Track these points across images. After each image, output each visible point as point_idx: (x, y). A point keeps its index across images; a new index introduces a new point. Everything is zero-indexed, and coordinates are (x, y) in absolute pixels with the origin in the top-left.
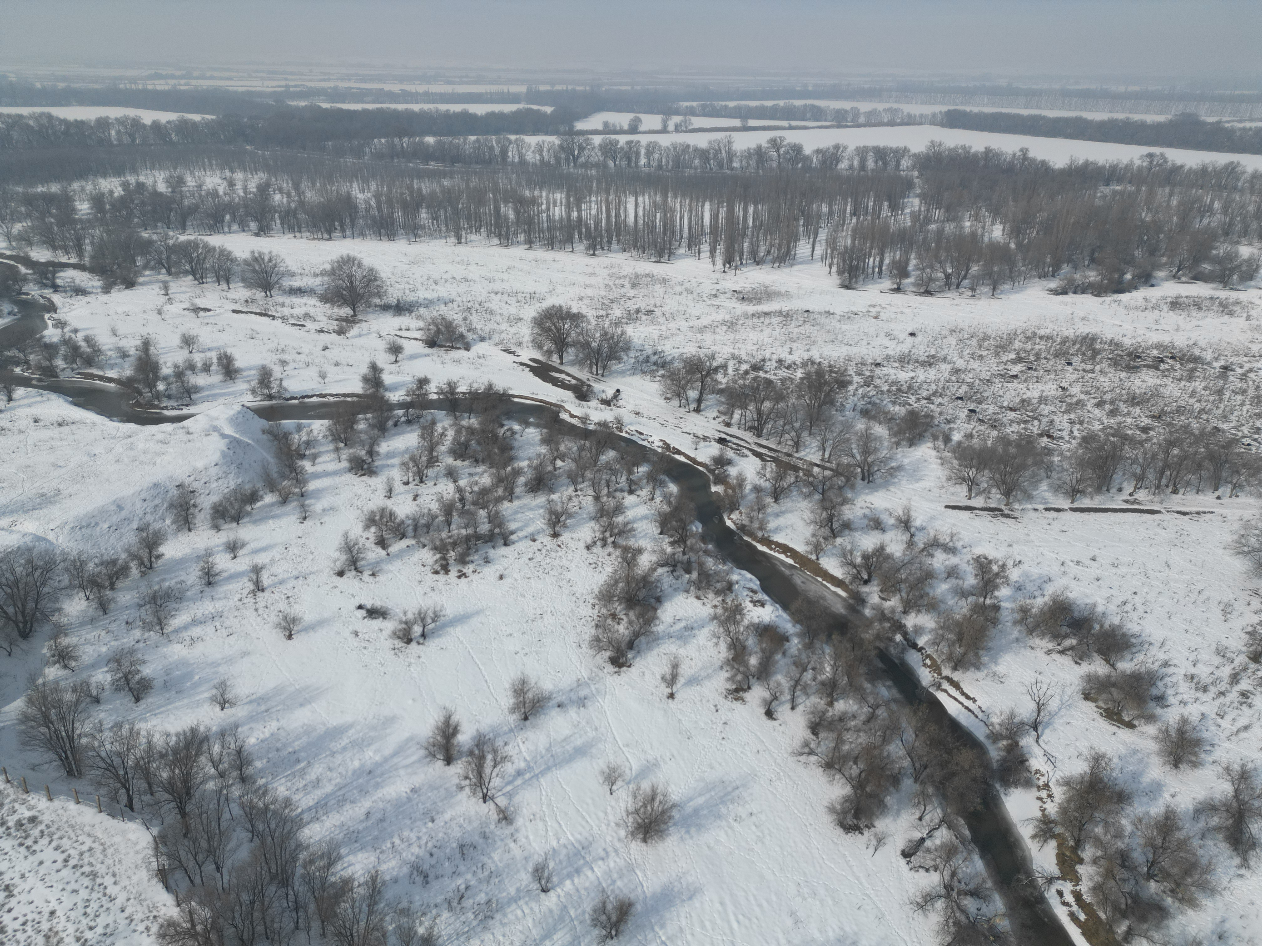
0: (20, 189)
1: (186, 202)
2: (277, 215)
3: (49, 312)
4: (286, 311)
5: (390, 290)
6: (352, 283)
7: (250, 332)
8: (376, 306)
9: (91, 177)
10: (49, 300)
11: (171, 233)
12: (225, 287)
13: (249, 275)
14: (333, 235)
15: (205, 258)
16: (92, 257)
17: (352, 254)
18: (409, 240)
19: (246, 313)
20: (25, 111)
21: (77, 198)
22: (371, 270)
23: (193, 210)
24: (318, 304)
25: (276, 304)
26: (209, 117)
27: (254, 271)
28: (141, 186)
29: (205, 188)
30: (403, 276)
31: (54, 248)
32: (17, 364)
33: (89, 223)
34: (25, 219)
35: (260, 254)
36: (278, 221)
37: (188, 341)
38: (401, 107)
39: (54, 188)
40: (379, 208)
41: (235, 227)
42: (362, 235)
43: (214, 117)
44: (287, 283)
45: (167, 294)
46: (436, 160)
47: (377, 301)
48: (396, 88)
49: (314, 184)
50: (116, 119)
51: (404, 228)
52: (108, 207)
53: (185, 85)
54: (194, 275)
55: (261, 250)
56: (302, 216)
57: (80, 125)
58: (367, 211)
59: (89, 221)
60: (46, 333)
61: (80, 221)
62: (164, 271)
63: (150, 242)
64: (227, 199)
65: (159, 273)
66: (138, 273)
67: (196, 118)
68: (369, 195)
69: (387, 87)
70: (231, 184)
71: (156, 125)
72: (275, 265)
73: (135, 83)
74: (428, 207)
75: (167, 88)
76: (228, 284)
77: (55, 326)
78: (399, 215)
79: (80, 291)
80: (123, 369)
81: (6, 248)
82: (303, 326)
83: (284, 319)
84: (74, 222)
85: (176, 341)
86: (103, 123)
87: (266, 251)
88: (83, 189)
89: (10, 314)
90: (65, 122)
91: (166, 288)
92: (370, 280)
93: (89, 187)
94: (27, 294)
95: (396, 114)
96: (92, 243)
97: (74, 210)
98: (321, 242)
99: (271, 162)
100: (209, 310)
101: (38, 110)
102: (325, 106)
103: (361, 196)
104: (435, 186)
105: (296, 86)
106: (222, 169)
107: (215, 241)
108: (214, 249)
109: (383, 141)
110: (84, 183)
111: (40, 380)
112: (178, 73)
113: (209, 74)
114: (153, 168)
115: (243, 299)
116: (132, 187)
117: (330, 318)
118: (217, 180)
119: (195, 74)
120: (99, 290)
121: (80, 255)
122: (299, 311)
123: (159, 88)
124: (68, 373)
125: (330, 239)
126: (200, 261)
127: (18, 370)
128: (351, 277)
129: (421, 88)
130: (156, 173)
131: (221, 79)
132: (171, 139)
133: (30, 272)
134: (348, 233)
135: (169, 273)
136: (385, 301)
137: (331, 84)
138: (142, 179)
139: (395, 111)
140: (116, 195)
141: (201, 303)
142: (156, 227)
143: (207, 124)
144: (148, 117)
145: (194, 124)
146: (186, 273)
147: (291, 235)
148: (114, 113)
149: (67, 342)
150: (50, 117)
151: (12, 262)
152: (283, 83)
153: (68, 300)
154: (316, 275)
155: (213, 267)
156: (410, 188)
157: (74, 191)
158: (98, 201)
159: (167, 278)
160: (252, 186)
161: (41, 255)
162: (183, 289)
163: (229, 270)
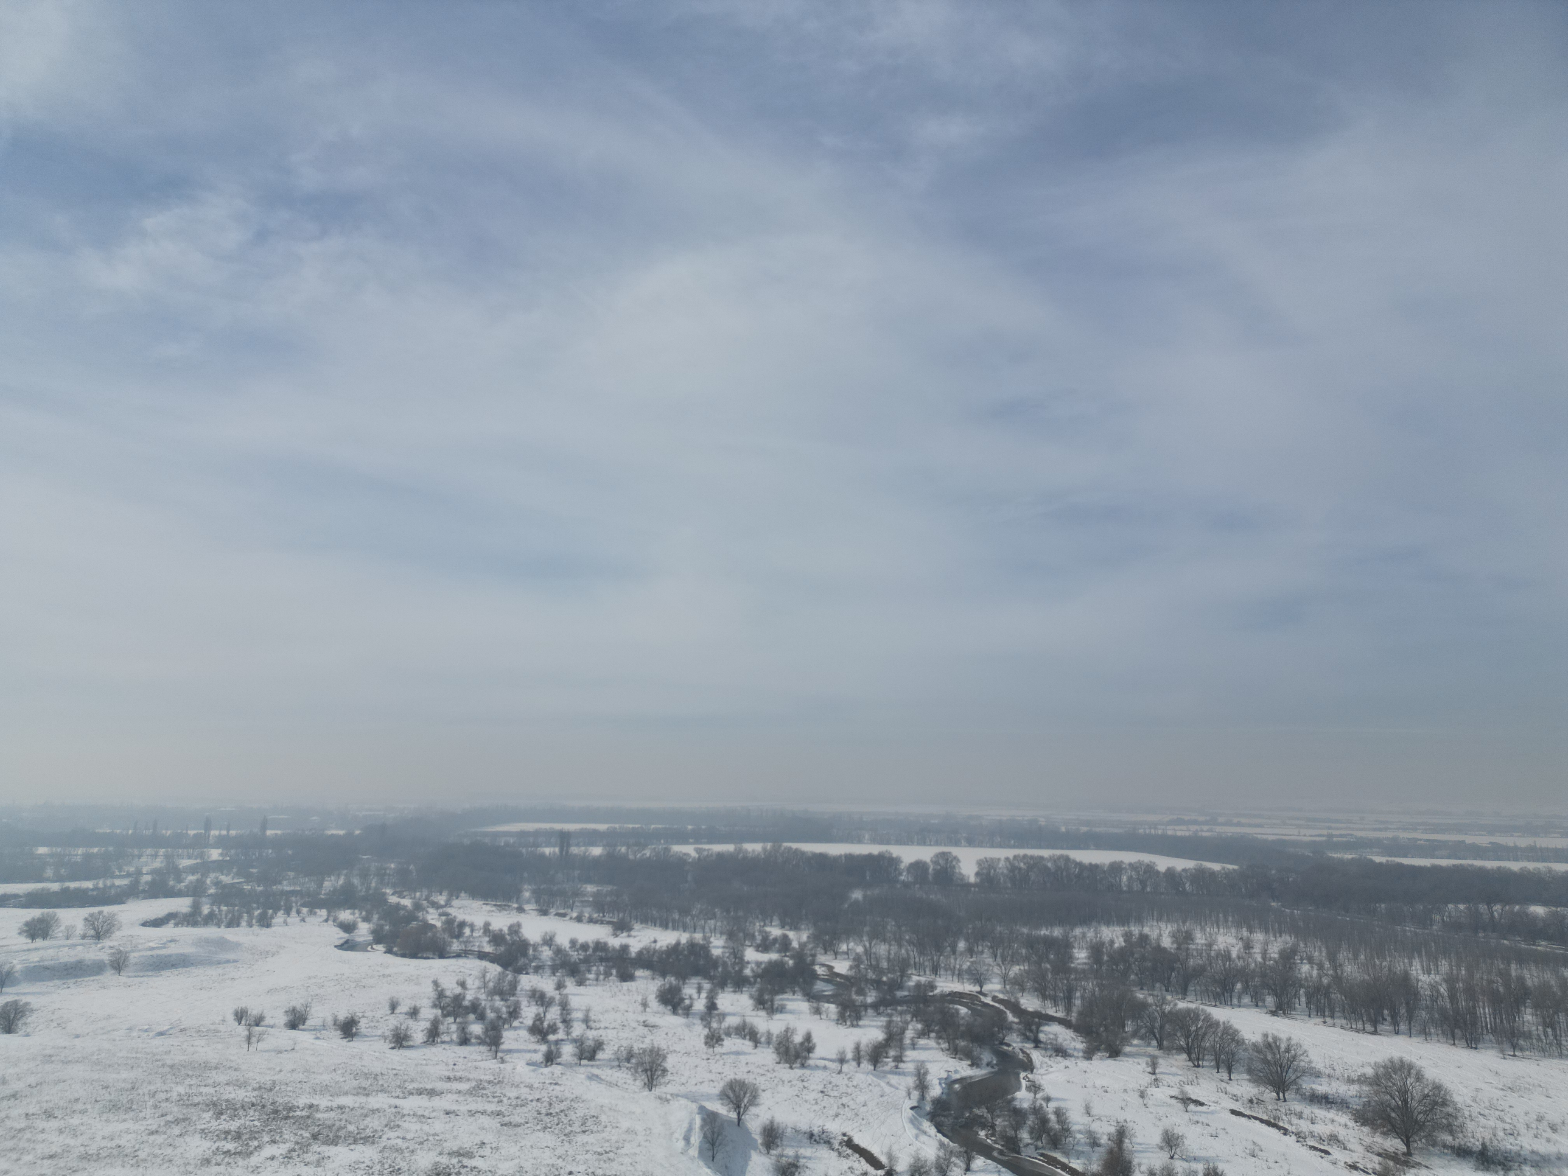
0: (1025, 930)
1: (1191, 962)
2: (1302, 991)
3: (1025, 1070)
4: (1304, 1126)
5: (1470, 1126)
6: (1405, 1101)
7: (1250, 1146)
8: (1445, 1146)
9: (1094, 924)
10: (1028, 1056)
11: (1169, 997)
12: (1225, 1076)
13: (1258, 1065)
14: (1380, 1027)
15: (1205, 1034)
16: (1080, 1014)
17: (1407, 1058)
18: (1502, 1051)
19: (1249, 1117)
20: (1046, 853)
21: (1076, 945)
22: (1437, 1087)
23: (1199, 972)
24: (1351, 1124)
25: (1289, 1113)
26: (1230, 867)
27: (1265, 1061)
28: (1144, 938)
29: (1215, 947)
30: (1491, 1107)
31: (1044, 997)
32: (983, 1126)
33: (1083, 974)
34: (1024, 961)
35: (1275, 1039)
36: (1303, 999)
37: (1171, 1141)
38: (1490, 864)
39: (1057, 932)
40: (1453, 997)
41: (1246, 1000)
42: (1425, 1033)
43: (1236, 867)
44: (1308, 1085)
45: (1154, 1073)
46: (1550, 938)
47: (1448, 1139)
48: (1483, 840)
49: (1356, 957)
50: (1130, 864)
51: (1494, 1031)
52: (1105, 958)
53: (1208, 831)
54: (1189, 1054)
55: (1276, 1033)
56: (1337, 996)
57: (1093, 868)
58: (1434, 999)
59: (1084, 971)
60: (1019, 1095)
61: (1075, 970)
62: (1154, 1043)
63: (1144, 1005)
64: (1240, 963)
65: (1149, 1045)
66: (1125, 1041)
67: (1216, 867)
68: (1438, 978)
69: (1469, 839)
70: (1248, 946)
71: (1170, 874)
72: (1294, 1057)
73: (1155, 828)
74: (1536, 1006)
75: (1187, 834)
76: (1230, 1073)
77: (1028, 1089)
78: (1485, 1011)
79: (1060, 1052)
80: (1089, 1160)
81: (1000, 991)
82: (1327, 1153)
83: (1300, 1136)
84: (1069, 971)
85: (1156, 1138)
86: (1116, 868)
87: (1283, 1036)
88: (1084, 935)
89: (988, 1064)
90: (1080, 865)
91: (1154, 1065)
92: (1435, 1103)
93: (1090, 934)
94: (1009, 1045)
95: (1482, 873)
96: (1082, 997)
97: (1071, 958)
98: (1361, 1035)
99: (1301, 924)
100: (1202, 1104)
101: (1058, 852)
102: (1378, 859)
103: (1424, 978)
104: (1549, 977)
105: (1341, 836)
106: (1239, 926)
107: (1220, 1014)
108: (1217, 1024)
109: (1462, 907)
110: (1086, 930)
111: (1001, 1152)
112: (1202, 819)
113: (1235, 820)
114: (1159, 919)
115: (1247, 1097)
116: (1134, 939)
117: (1369, 1149)
118: (1231, 940)
119: (1221, 820)
120: (1081, 1054)
121: (1068, 1010)
122: (1322, 1129)
123: (1179, 833)
124: (1031, 1151)
125: (1375, 1033)
126: (1199, 1037)
127: (982, 1134)
128: (1404, 1092)
129: (1524, 842)
130: (1163, 925)
131: (1250, 825)
132: (1184, 889)
133: (1016, 1020)
134: (1403, 1027)
135: (1160, 1047)
136: (1459, 1141)
137: (1390, 835)
138: (1146, 930)
139: (1482, 870)
140: (1116, 945)
141: (1193, 1092)
142: (1153, 988)
143: (1227, 874)
144: (1163, 863)
145: (1213, 874)
146: (1180, 1049)
147: (1319, 1020)
148: (1128, 857)
149: (1037, 1111)
150: (1067, 859)
151: (1002, 1007)
152: (1325, 832)
153: (1046, 1060)
154: (1350, 1081)
155: (1214, 1047)
156: (1505, 975)
157: (1075, 937)
158: (1096, 950)
159: (1157, 1052)
160: (1274, 951)
161: (1030, 1003)
162: (1174, 1070)
163: (1233, 1054)
